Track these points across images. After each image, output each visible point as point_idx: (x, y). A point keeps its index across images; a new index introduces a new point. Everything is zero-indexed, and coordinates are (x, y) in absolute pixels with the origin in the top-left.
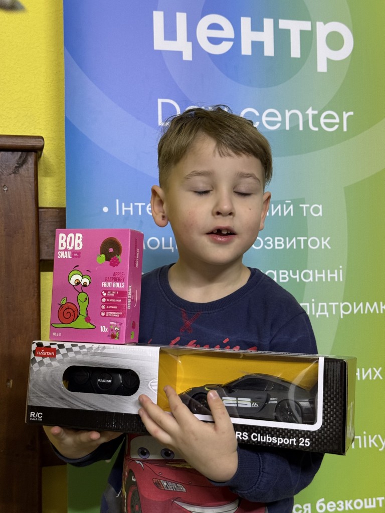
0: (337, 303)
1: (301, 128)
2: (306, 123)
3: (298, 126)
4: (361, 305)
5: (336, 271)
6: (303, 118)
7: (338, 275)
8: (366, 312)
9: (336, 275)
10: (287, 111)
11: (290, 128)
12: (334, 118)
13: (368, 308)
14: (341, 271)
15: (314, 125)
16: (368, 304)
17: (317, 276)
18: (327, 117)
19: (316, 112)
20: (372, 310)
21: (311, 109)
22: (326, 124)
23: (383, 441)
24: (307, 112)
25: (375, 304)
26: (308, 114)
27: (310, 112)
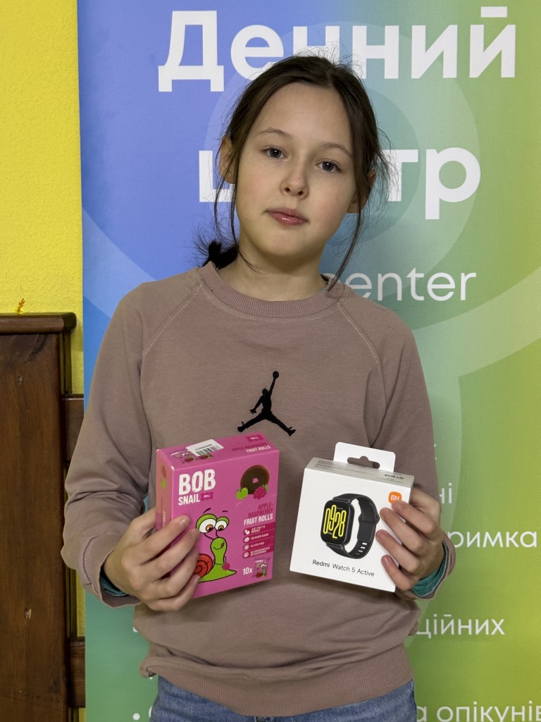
1: (400, 298)
2: (406, 290)
3: (396, 295)
4: (478, 535)
5: (443, 489)
6: (403, 284)
7: (446, 495)
8: (484, 546)
9: (442, 495)
10: (380, 275)
11: (383, 298)
12: (447, 282)
13: (488, 541)
14: (450, 490)
15: (418, 294)
16: (487, 535)
18: (436, 282)
19: (422, 275)
20: (493, 544)
21: (414, 270)
22: (435, 291)
23: (502, 715)
24: (408, 276)
25: (499, 534)
26: (410, 279)
27: (413, 275)
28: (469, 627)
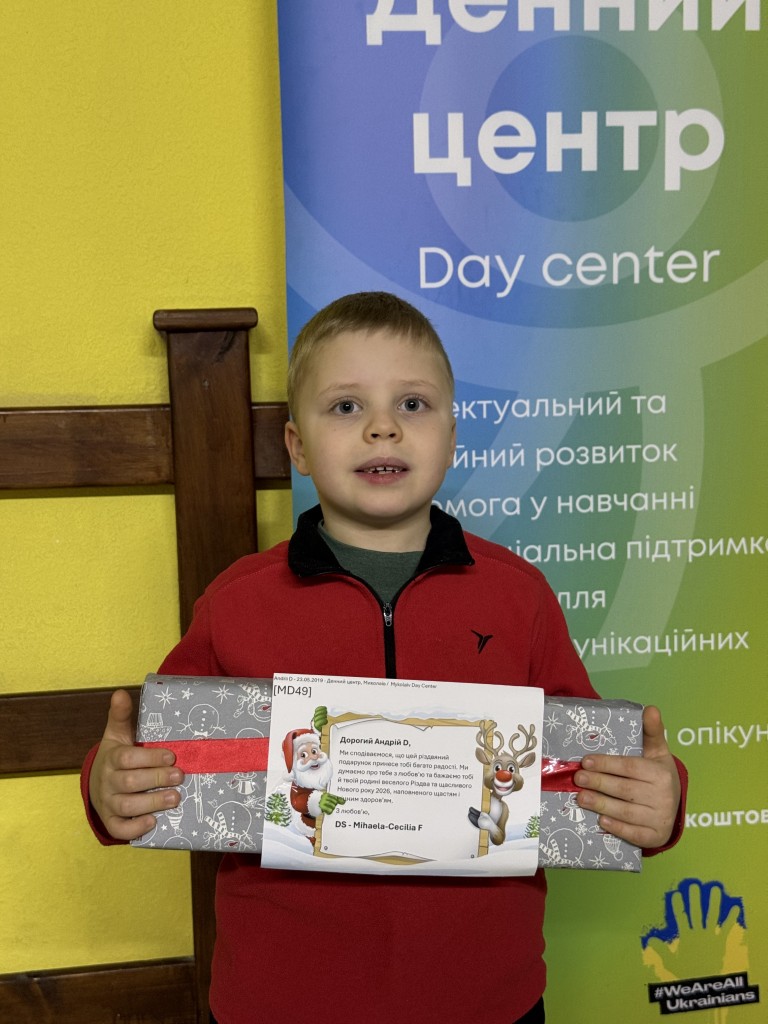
0: (684, 541)
1: (637, 280)
2: (644, 271)
3: (632, 276)
4: (721, 542)
5: (684, 494)
6: (641, 265)
7: (688, 500)
8: (728, 553)
9: (683, 500)
10: (615, 255)
11: (620, 281)
12: (689, 261)
13: (732, 549)
14: (692, 494)
15: (657, 276)
16: (731, 541)
17: (654, 501)
18: (676, 262)
19: (660, 254)
20: (737, 550)
21: (653, 249)
22: (676, 272)
23: (746, 734)
24: (646, 255)
25: (743, 541)
26: (648, 258)
27: (652, 255)
28: (712, 641)
